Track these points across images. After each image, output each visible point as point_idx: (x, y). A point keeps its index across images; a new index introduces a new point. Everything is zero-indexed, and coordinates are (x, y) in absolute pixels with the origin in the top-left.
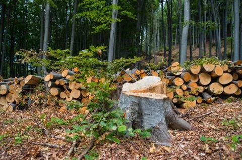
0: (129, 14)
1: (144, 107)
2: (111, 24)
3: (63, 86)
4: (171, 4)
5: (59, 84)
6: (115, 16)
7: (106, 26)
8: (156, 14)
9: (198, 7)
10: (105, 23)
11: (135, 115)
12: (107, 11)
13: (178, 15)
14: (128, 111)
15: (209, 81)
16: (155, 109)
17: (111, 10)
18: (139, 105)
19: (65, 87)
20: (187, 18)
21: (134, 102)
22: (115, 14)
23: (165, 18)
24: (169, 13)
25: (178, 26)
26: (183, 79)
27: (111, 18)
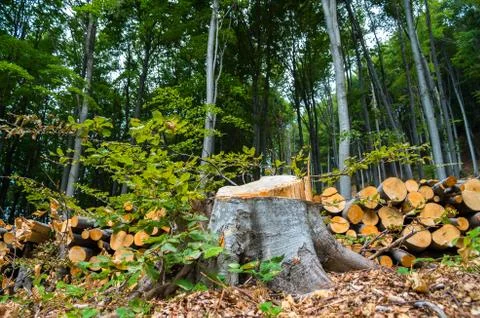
0: (238, 121)
1: (263, 220)
2: (202, 140)
3: (97, 242)
4: (315, 110)
5: (90, 238)
6: (211, 126)
7: (194, 142)
8: (289, 128)
9: (364, 114)
10: (192, 137)
11: (244, 240)
12: (197, 116)
13: (330, 129)
14: (228, 233)
15: (399, 222)
16: (288, 220)
17: (204, 115)
18: (253, 216)
19: (101, 244)
20: (345, 126)
21: (241, 213)
22: (211, 122)
23: (306, 134)
24: (312, 127)
25: (331, 150)
26: (348, 220)
27: (204, 127)
